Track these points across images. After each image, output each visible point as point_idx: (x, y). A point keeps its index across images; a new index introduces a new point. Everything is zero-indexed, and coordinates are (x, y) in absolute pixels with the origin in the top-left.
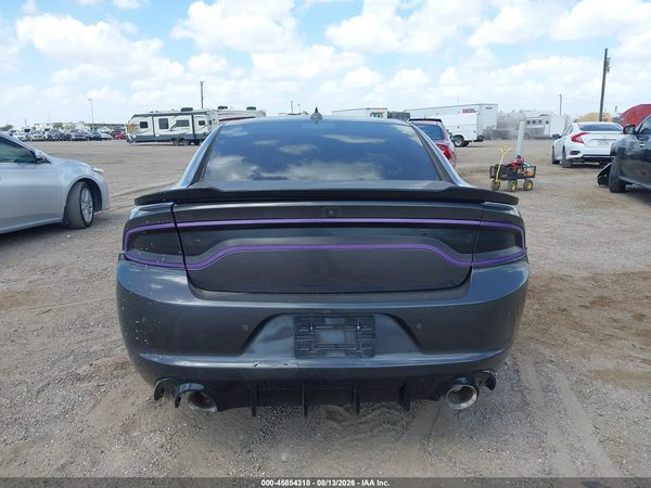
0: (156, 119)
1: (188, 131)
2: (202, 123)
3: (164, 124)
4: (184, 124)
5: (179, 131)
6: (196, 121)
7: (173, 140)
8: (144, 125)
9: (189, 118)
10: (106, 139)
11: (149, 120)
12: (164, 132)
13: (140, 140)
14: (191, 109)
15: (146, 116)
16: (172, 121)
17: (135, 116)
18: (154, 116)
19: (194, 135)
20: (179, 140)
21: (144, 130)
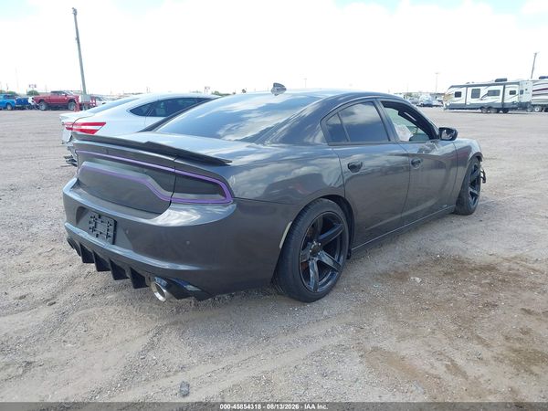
0: (470, 89)
1: (497, 100)
2: (512, 93)
3: (476, 94)
4: (495, 93)
5: (490, 100)
6: (508, 91)
7: (482, 108)
8: (458, 95)
9: (501, 88)
10: (437, 106)
11: (463, 90)
12: (475, 101)
13: (452, 107)
14: (506, 80)
15: (461, 87)
16: (484, 91)
17: (452, 87)
18: (468, 86)
19: (503, 104)
20: (487, 109)
21: (458, 98)
